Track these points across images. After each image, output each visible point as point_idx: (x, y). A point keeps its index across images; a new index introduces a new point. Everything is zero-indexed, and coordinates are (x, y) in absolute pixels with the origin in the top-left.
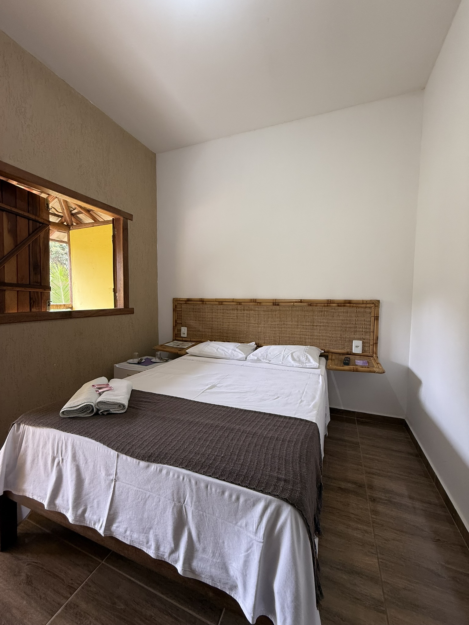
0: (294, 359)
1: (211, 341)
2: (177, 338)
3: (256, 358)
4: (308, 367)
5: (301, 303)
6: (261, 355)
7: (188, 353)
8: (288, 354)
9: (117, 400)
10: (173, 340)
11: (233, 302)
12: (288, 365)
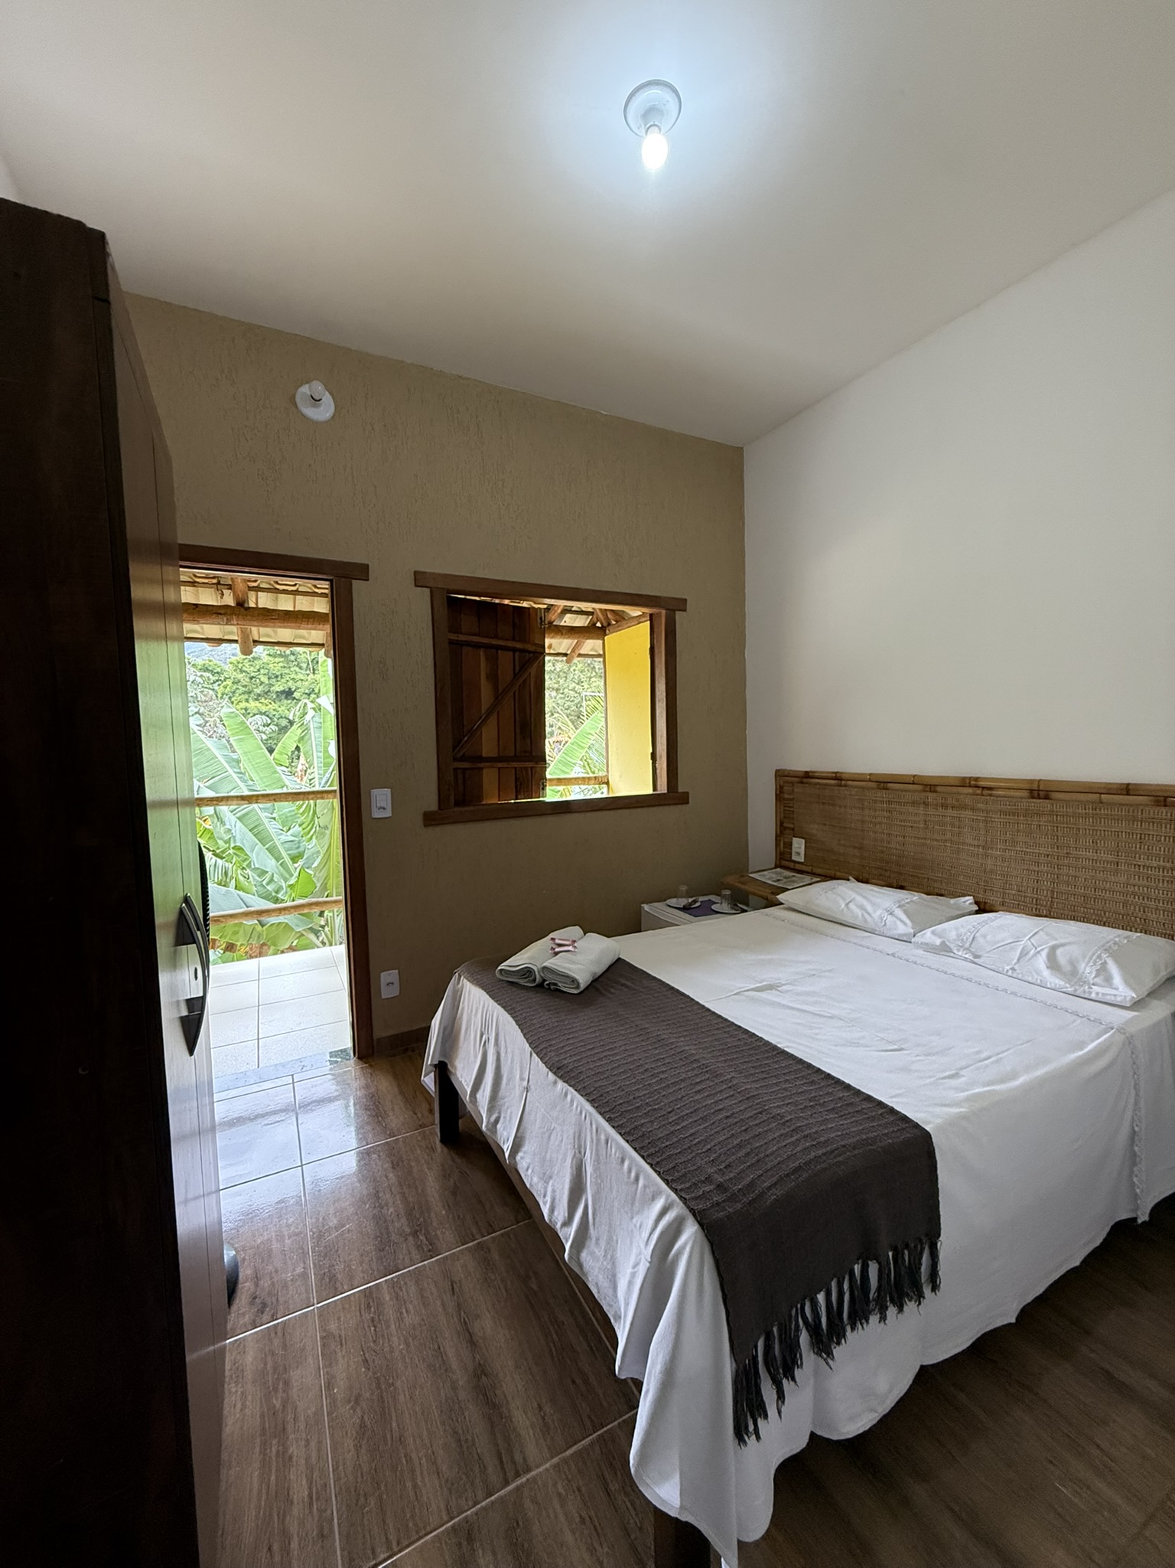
0: (1053, 964)
1: (858, 880)
2: (784, 863)
3: (938, 942)
4: (1093, 996)
5: (1128, 794)
6: (957, 935)
7: (782, 904)
8: (1039, 946)
9: (569, 969)
10: (776, 867)
11: (914, 784)
12: (1030, 979)
